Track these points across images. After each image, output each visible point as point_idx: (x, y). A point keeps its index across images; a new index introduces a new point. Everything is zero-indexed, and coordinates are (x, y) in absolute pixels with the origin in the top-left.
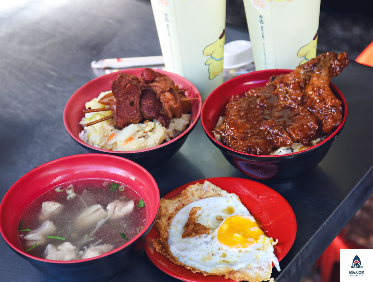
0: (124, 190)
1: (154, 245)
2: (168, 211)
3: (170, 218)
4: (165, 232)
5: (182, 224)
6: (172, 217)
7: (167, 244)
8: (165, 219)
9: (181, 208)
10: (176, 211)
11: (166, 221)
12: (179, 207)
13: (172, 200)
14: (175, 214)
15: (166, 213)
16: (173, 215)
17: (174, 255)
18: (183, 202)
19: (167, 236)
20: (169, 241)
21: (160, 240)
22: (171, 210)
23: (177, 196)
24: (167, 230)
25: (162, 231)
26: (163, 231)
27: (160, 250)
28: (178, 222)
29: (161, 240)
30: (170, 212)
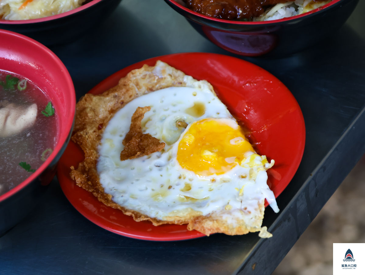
0: (24, 88)
1: (73, 176)
2: (97, 115)
3: (101, 126)
4: (92, 151)
5: (121, 136)
6: (105, 124)
7: (95, 171)
8: (92, 128)
9: (119, 109)
10: (112, 114)
11: (95, 132)
12: (116, 107)
13: (104, 96)
14: (110, 120)
15: (94, 119)
16: (105, 122)
17: (107, 191)
18: (122, 99)
19: (96, 157)
20: (100, 166)
21: (84, 166)
22: (102, 113)
23: (111, 89)
24: (96, 148)
25: (87, 149)
26: (90, 149)
27: (84, 184)
28: (114, 133)
29: (86, 165)
30: (101, 116)
